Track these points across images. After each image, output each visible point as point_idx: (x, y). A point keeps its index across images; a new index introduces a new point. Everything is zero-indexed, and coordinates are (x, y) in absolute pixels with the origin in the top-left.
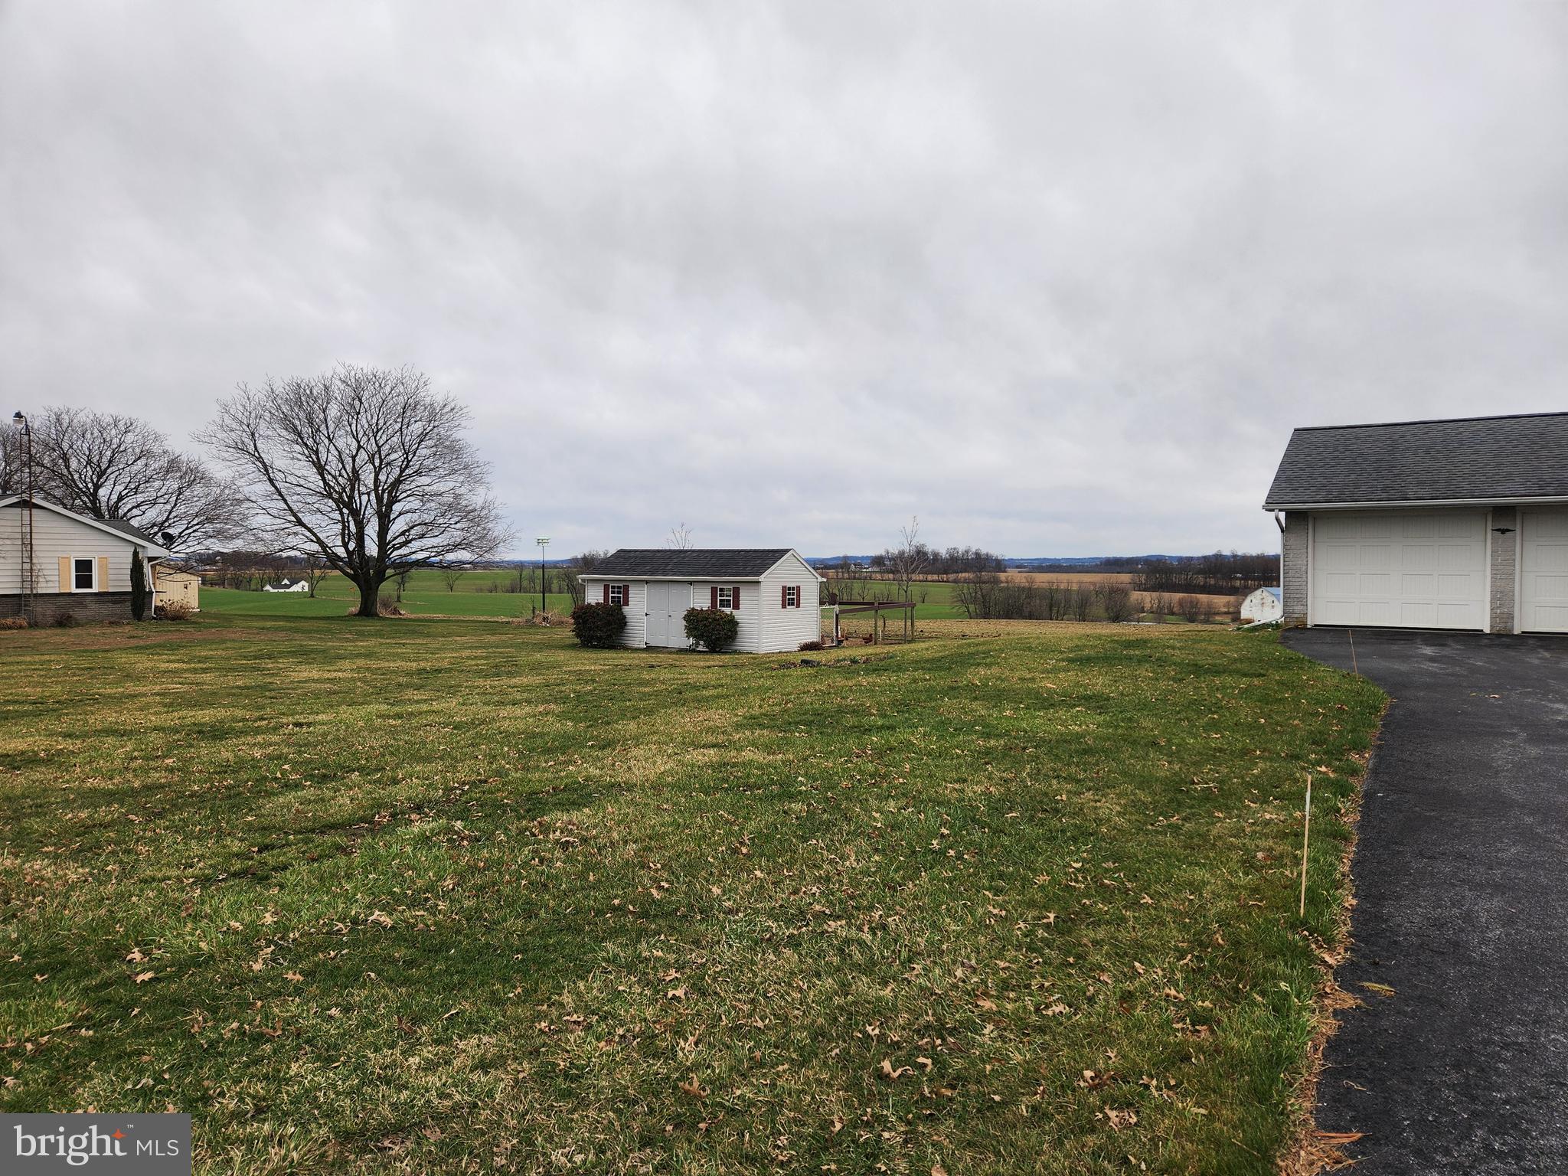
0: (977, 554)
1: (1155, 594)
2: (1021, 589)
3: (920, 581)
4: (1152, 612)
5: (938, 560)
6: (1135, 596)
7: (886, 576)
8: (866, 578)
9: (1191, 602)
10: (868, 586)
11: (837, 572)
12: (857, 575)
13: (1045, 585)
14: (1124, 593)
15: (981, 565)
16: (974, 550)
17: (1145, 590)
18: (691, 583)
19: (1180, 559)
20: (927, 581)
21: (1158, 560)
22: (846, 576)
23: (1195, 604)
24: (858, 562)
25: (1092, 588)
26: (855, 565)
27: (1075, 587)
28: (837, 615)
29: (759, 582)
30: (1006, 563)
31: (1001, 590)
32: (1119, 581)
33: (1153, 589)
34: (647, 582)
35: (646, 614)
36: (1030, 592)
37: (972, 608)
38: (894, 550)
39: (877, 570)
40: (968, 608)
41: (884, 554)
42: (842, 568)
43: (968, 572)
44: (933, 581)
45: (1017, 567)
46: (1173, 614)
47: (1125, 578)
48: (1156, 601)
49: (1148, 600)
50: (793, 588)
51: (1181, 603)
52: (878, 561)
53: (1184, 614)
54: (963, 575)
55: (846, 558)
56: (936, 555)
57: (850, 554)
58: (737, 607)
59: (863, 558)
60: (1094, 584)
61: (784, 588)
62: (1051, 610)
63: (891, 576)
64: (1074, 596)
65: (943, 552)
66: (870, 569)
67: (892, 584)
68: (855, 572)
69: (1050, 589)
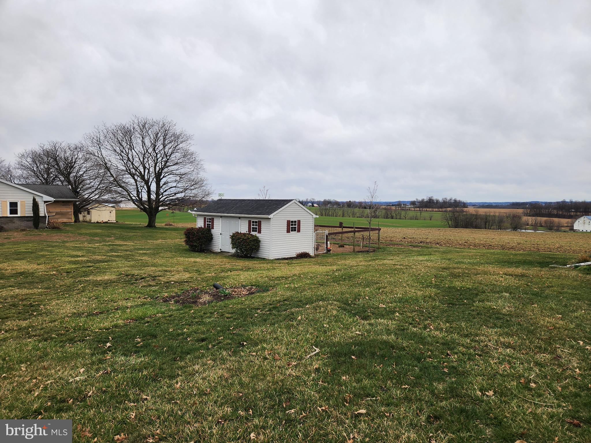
0: (455, 201)
1: (533, 218)
2: (472, 215)
3: (430, 211)
4: (532, 226)
5: (438, 203)
6: (525, 218)
7: (416, 209)
8: (408, 210)
9: (550, 221)
10: (408, 213)
11: (396, 207)
12: (404, 209)
13: (484, 214)
14: (520, 217)
15: (457, 204)
16: (454, 199)
17: (529, 216)
18: (240, 218)
19: (546, 203)
20: (433, 211)
21: (535, 203)
22: (400, 209)
23: (552, 223)
24: (405, 203)
25: (505, 215)
26: (403, 204)
27: (497, 214)
28: (327, 236)
29: (270, 218)
30: (468, 204)
31: (464, 215)
32: (517, 212)
33: (533, 216)
34: (221, 217)
35: (221, 234)
36: (477, 216)
37: (450, 223)
38: (420, 199)
39: (413, 206)
40: (448, 222)
41: (415, 200)
42: (398, 206)
43: (451, 208)
44: (435, 211)
45: (473, 206)
46: (542, 226)
47: (520, 211)
48: (534, 221)
49: (531, 220)
50: (295, 222)
51: (546, 222)
52: (413, 203)
53: (547, 226)
54: (449, 209)
55: (399, 202)
56: (437, 201)
57: (401, 200)
58: (260, 232)
59: (408, 202)
60: (506, 213)
61: (288, 222)
62: (486, 224)
63: (418, 209)
64: (497, 219)
65: (440, 199)
66: (409, 206)
67: (418, 212)
68: (403, 207)
69: (486, 215)
